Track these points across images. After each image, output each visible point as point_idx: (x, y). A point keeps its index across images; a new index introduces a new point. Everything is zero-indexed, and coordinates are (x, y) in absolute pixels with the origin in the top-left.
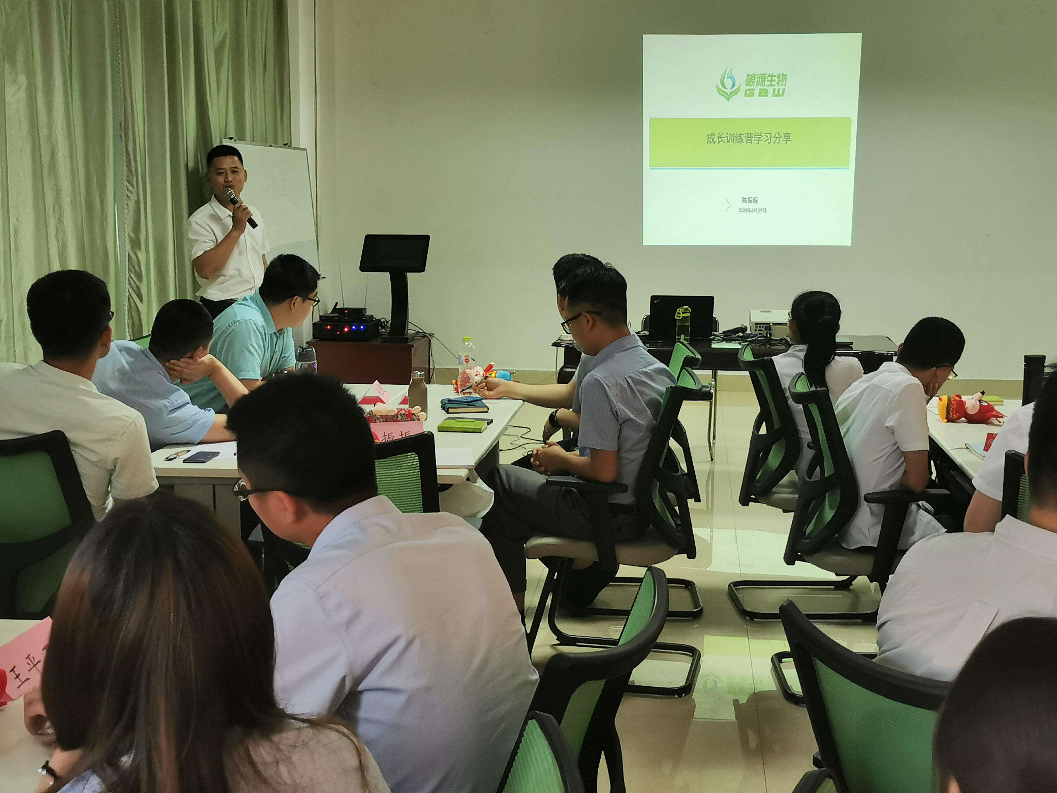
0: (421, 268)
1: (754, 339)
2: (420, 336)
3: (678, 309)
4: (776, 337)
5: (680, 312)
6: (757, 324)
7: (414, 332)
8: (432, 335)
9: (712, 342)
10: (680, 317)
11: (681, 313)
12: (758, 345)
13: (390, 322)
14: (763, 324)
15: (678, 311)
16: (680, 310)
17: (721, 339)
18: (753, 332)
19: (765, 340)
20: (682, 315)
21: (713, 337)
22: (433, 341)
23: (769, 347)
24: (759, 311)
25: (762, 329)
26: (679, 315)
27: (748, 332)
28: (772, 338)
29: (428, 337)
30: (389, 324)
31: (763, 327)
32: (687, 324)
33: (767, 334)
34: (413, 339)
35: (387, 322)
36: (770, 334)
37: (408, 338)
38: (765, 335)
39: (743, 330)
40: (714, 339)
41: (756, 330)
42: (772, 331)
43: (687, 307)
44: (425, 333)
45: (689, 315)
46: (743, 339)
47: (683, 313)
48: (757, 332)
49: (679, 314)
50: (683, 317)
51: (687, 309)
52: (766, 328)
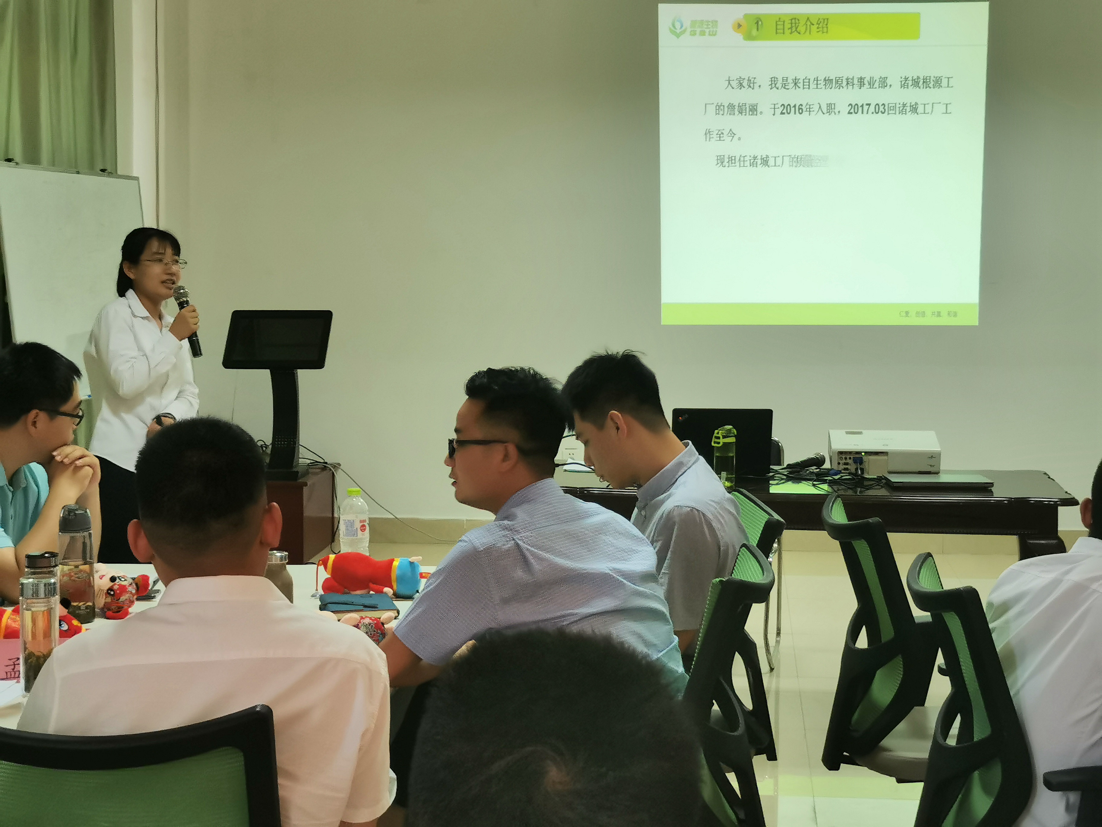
0: (318, 363)
1: (836, 477)
2: (319, 468)
3: (716, 431)
4: (871, 474)
5: (720, 435)
6: (841, 453)
7: (309, 461)
8: (337, 466)
9: (771, 482)
10: (719, 443)
11: (721, 437)
12: (843, 487)
13: (270, 447)
14: (850, 453)
15: (715, 435)
16: (719, 433)
17: (785, 477)
18: (835, 467)
19: (854, 479)
20: (722, 441)
21: (771, 474)
22: (339, 477)
23: (860, 492)
24: (844, 431)
25: (848, 461)
26: (718, 440)
27: (827, 465)
28: (866, 476)
29: (331, 470)
30: (269, 451)
31: (850, 458)
32: (732, 455)
33: (857, 469)
34: (306, 473)
35: (266, 447)
36: (862, 470)
37: (298, 472)
38: (853, 471)
39: (818, 461)
40: (773, 478)
41: (839, 463)
42: (866, 466)
43: (731, 427)
44: (326, 463)
45: (733, 440)
46: (820, 478)
47: (724, 437)
48: (842, 467)
49: (719, 438)
50: (724, 443)
51: (730, 430)
52: (855, 461)
